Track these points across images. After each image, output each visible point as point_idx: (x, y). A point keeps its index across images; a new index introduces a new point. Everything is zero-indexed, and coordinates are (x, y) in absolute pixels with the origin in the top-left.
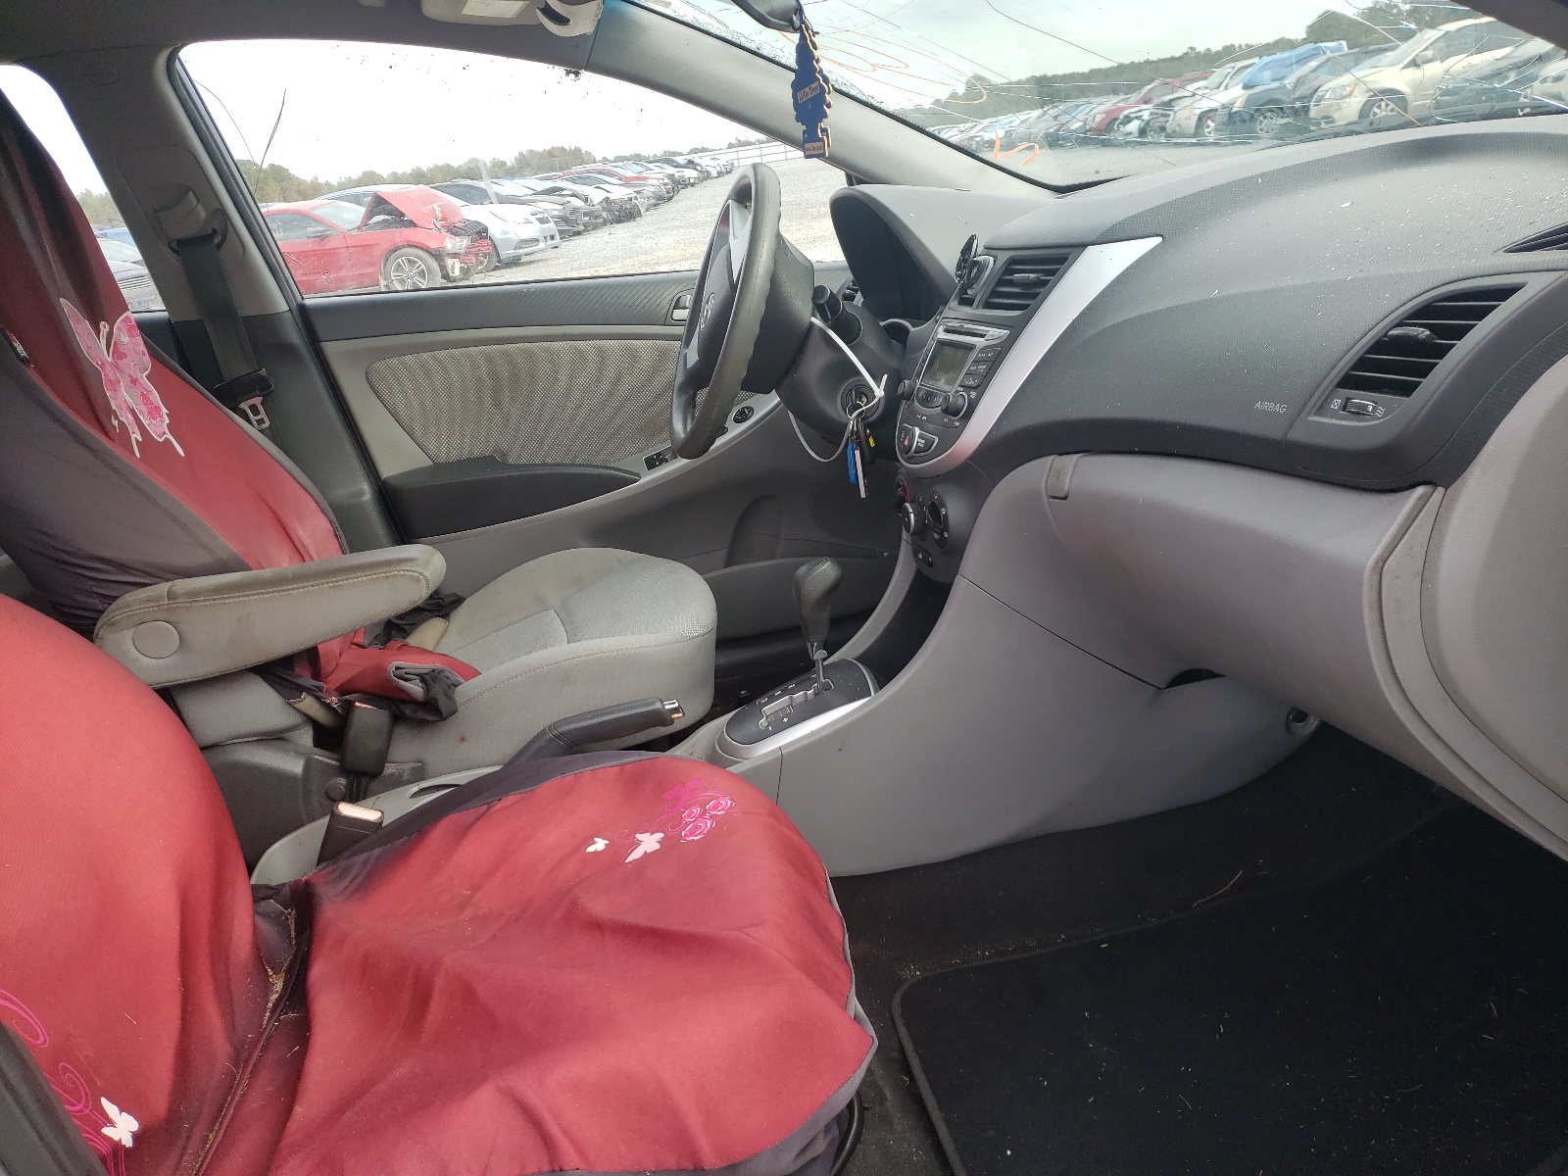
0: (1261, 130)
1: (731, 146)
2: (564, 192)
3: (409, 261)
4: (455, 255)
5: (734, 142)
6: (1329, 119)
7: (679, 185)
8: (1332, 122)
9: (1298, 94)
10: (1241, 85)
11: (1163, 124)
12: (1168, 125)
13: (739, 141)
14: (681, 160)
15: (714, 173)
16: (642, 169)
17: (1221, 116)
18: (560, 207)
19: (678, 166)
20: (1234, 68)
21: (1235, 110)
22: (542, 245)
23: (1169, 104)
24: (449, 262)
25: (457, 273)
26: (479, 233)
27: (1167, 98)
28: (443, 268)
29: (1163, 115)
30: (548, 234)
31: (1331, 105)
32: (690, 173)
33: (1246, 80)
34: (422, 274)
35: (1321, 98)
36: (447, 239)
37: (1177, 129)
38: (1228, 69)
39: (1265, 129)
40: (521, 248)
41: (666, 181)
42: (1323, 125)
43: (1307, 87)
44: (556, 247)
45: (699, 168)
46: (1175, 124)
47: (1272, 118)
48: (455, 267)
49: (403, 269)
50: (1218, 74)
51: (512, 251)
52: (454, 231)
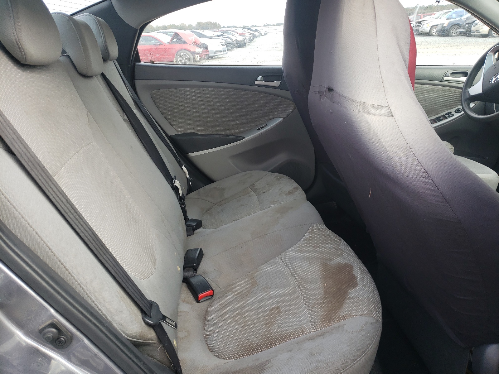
0: (453, 33)
1: (264, 26)
2: (224, 37)
3: (184, 55)
4: (198, 54)
5: (266, 24)
6: (478, 31)
7: (254, 37)
8: (479, 32)
9: (467, 22)
10: (446, 18)
11: (418, 29)
12: (420, 29)
13: (267, 24)
14: (253, 28)
15: (263, 34)
16: (243, 31)
17: (439, 28)
18: (225, 41)
19: (252, 31)
20: (443, 12)
21: (444, 26)
22: (222, 53)
23: (420, 23)
24: (196, 56)
25: (198, 59)
26: (205, 47)
27: (420, 20)
28: (194, 58)
29: (418, 26)
30: (224, 50)
31: (479, 27)
32: (257, 34)
33: (448, 17)
34: (188, 59)
35: (476, 24)
36: (196, 49)
37: (423, 30)
38: (441, 12)
39: (454, 33)
40: (216, 53)
41: (251, 35)
42: (476, 33)
43: (470, 20)
44: (226, 54)
45: (259, 32)
46: (422, 29)
47: (457, 29)
48: (198, 57)
49: (182, 57)
50: (438, 14)
51: (213, 54)
52: (199, 46)
